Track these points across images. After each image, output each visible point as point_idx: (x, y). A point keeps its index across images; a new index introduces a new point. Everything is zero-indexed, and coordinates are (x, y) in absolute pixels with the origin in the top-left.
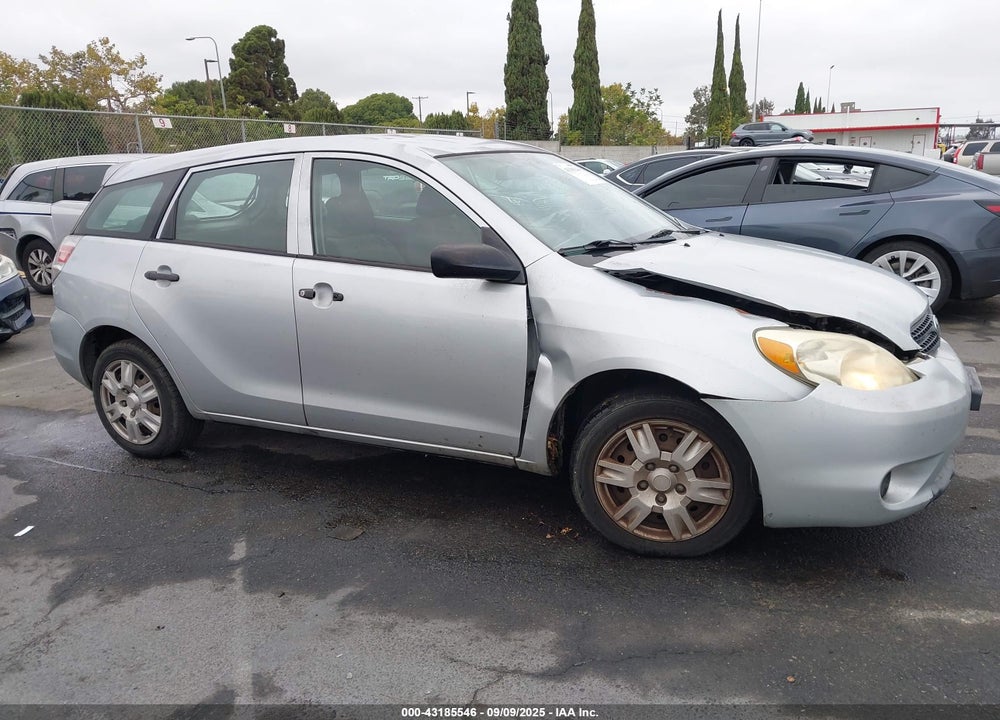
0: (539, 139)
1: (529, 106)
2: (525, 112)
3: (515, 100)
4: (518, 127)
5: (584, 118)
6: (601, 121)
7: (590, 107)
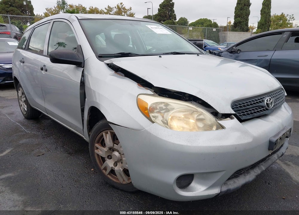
0: (244, 32)
1: (242, 21)
2: (240, 22)
3: (237, 19)
4: (237, 27)
5: (263, 25)
6: (270, 26)
7: (266, 21)
